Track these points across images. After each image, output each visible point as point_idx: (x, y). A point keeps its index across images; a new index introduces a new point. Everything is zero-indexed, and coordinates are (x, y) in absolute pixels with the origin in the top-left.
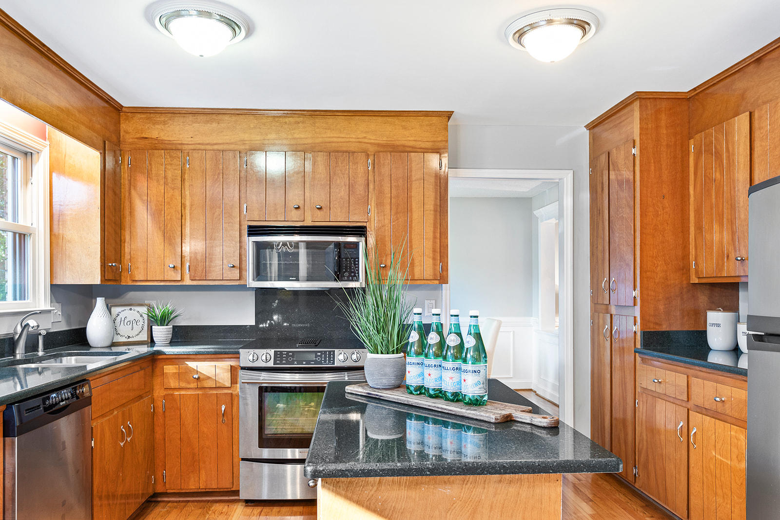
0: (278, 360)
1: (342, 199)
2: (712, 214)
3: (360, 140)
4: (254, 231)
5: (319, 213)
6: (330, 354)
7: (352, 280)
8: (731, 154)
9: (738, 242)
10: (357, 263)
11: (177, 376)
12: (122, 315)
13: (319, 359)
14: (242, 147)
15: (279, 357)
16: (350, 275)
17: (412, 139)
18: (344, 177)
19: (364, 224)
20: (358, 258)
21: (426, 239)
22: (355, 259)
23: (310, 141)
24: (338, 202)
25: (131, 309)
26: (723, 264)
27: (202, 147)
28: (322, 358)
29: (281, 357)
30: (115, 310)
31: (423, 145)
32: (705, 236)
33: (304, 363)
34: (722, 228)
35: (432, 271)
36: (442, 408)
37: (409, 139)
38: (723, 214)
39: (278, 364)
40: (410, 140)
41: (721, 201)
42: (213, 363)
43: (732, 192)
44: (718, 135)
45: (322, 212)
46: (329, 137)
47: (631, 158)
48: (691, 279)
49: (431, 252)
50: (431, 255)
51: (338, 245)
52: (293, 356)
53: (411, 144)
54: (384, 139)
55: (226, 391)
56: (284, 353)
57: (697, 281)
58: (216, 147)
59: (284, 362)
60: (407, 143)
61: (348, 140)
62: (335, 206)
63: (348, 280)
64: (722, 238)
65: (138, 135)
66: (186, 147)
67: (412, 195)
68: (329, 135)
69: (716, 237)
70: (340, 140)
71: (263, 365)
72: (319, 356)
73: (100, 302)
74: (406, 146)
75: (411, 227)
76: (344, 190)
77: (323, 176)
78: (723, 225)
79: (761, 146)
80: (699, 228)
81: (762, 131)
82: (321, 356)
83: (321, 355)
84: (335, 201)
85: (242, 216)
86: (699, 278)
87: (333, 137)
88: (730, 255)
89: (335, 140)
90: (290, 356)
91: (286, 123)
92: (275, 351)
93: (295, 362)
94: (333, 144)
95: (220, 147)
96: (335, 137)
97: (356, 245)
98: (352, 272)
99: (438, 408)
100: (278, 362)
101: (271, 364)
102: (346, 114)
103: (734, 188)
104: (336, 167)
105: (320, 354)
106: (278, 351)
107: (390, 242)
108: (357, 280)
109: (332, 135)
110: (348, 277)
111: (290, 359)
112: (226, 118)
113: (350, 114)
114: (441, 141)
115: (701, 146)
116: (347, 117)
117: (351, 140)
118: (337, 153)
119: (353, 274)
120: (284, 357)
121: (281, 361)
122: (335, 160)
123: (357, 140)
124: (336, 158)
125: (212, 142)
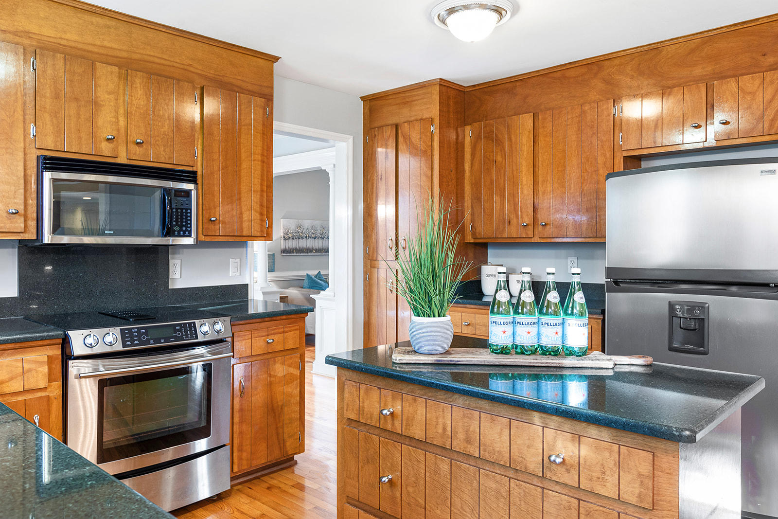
0: (128, 341)
1: (166, 135)
2: (492, 188)
3: (186, 67)
4: (51, 163)
5: (138, 150)
6: (190, 327)
7: (184, 236)
8: (513, 143)
9: (521, 211)
13: (179, 334)
14: (26, 41)
15: (127, 337)
16: (181, 230)
18: (168, 109)
19: (194, 169)
20: (191, 210)
21: (254, 191)
22: (187, 210)
23: (125, 55)
24: (161, 139)
26: (504, 228)
28: (182, 333)
29: (131, 336)
31: (250, 87)
32: (484, 205)
33: (163, 341)
34: (504, 200)
35: (259, 227)
36: (547, 363)
37: (237, 77)
38: (504, 189)
39: (129, 346)
40: (237, 79)
41: (503, 179)
42: (19, 357)
43: (515, 173)
44: (499, 126)
45: (141, 149)
46: (150, 56)
47: (429, 134)
48: (466, 239)
49: (259, 207)
50: (258, 209)
51: (166, 191)
52: (146, 334)
53: (239, 83)
54: (211, 72)
55: (39, 394)
56: (133, 330)
57: (472, 241)
59: (136, 342)
60: (235, 82)
61: (171, 64)
62: (157, 143)
63: (179, 235)
64: (504, 207)
67: (242, 141)
68: (148, 53)
69: (496, 206)
70: (162, 61)
71: (108, 349)
72: (178, 330)
74: (234, 85)
75: (240, 177)
76: (167, 125)
77: (142, 103)
78: (504, 197)
79: (545, 140)
80: (477, 198)
81: (545, 130)
82: (180, 330)
83: (181, 328)
84: (158, 136)
85: (28, 141)
86: (474, 238)
87: (154, 56)
88: (512, 222)
89: (156, 60)
90: (143, 334)
91: (92, 23)
92: (120, 329)
93: (152, 341)
94: (154, 66)
96: (157, 57)
97: (188, 193)
98: (184, 226)
99: (543, 363)
100: (128, 343)
101: (119, 347)
102: (171, 32)
103: (517, 170)
104: (158, 94)
105: (179, 327)
106: (127, 329)
107: (219, 192)
108: (190, 236)
109: (152, 54)
110: (179, 232)
111: (144, 338)
113: (175, 33)
114: (267, 87)
115: (480, 132)
116: (171, 36)
117: (175, 64)
118: (159, 78)
119: (184, 228)
120: (136, 336)
121: (132, 341)
122: (157, 85)
123: (182, 66)
124: (158, 83)
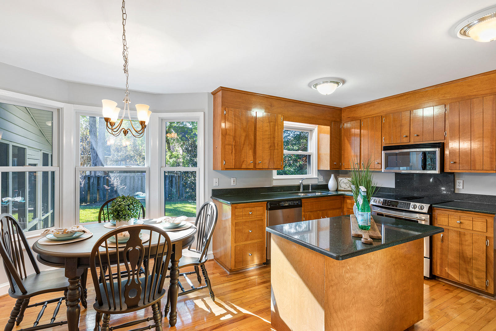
1: (429, 130)
3: (441, 99)
4: (386, 148)
5: (417, 138)
6: (408, 204)
7: (433, 170)
10: (435, 161)
11: (351, 204)
12: (343, 180)
14: (382, 114)
15: (384, 202)
17: (475, 91)
18: (430, 119)
19: (442, 141)
20: (436, 159)
21: (485, 146)
22: (434, 159)
23: (413, 105)
25: (346, 179)
27: (368, 117)
29: (386, 202)
30: (340, 179)
31: (483, 93)
33: (395, 206)
35: (489, 166)
39: (384, 205)
40: (473, 92)
46: (423, 101)
49: (489, 154)
50: (489, 156)
51: (424, 152)
53: (475, 94)
54: (455, 95)
58: (372, 116)
59: (386, 204)
60: (471, 94)
61: (433, 100)
62: (426, 133)
63: (430, 170)
65: (347, 117)
66: (362, 118)
70: (429, 101)
71: (378, 204)
73: (333, 176)
74: (471, 96)
76: (430, 125)
82: (403, 205)
84: (426, 131)
85: (382, 142)
87: (425, 100)
89: (426, 102)
90: (389, 202)
91: (402, 99)
92: (383, 200)
93: (391, 205)
95: (374, 116)
96: (427, 100)
97: (435, 152)
100: (384, 204)
101: (381, 205)
105: (403, 203)
108: (435, 170)
110: (430, 168)
111: (389, 204)
112: (377, 103)
113: (434, 87)
117: (435, 100)
119: (433, 167)
121: (385, 204)
123: (439, 99)
125: (371, 114)
